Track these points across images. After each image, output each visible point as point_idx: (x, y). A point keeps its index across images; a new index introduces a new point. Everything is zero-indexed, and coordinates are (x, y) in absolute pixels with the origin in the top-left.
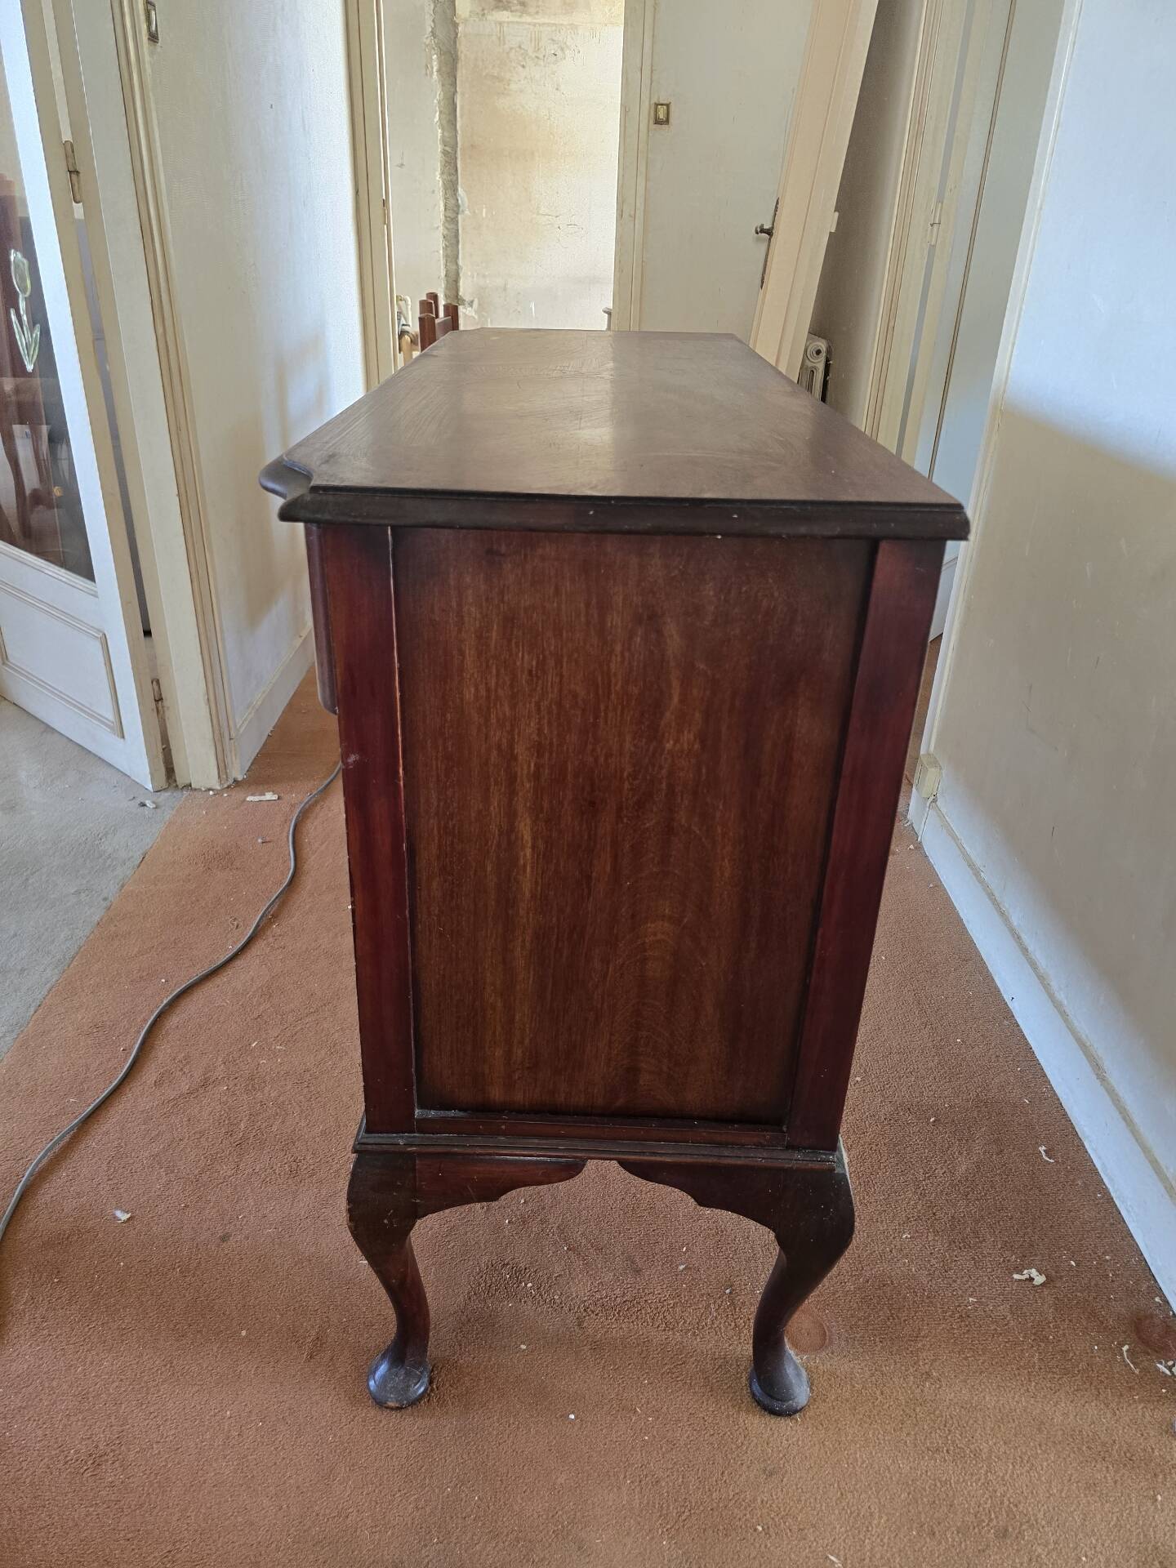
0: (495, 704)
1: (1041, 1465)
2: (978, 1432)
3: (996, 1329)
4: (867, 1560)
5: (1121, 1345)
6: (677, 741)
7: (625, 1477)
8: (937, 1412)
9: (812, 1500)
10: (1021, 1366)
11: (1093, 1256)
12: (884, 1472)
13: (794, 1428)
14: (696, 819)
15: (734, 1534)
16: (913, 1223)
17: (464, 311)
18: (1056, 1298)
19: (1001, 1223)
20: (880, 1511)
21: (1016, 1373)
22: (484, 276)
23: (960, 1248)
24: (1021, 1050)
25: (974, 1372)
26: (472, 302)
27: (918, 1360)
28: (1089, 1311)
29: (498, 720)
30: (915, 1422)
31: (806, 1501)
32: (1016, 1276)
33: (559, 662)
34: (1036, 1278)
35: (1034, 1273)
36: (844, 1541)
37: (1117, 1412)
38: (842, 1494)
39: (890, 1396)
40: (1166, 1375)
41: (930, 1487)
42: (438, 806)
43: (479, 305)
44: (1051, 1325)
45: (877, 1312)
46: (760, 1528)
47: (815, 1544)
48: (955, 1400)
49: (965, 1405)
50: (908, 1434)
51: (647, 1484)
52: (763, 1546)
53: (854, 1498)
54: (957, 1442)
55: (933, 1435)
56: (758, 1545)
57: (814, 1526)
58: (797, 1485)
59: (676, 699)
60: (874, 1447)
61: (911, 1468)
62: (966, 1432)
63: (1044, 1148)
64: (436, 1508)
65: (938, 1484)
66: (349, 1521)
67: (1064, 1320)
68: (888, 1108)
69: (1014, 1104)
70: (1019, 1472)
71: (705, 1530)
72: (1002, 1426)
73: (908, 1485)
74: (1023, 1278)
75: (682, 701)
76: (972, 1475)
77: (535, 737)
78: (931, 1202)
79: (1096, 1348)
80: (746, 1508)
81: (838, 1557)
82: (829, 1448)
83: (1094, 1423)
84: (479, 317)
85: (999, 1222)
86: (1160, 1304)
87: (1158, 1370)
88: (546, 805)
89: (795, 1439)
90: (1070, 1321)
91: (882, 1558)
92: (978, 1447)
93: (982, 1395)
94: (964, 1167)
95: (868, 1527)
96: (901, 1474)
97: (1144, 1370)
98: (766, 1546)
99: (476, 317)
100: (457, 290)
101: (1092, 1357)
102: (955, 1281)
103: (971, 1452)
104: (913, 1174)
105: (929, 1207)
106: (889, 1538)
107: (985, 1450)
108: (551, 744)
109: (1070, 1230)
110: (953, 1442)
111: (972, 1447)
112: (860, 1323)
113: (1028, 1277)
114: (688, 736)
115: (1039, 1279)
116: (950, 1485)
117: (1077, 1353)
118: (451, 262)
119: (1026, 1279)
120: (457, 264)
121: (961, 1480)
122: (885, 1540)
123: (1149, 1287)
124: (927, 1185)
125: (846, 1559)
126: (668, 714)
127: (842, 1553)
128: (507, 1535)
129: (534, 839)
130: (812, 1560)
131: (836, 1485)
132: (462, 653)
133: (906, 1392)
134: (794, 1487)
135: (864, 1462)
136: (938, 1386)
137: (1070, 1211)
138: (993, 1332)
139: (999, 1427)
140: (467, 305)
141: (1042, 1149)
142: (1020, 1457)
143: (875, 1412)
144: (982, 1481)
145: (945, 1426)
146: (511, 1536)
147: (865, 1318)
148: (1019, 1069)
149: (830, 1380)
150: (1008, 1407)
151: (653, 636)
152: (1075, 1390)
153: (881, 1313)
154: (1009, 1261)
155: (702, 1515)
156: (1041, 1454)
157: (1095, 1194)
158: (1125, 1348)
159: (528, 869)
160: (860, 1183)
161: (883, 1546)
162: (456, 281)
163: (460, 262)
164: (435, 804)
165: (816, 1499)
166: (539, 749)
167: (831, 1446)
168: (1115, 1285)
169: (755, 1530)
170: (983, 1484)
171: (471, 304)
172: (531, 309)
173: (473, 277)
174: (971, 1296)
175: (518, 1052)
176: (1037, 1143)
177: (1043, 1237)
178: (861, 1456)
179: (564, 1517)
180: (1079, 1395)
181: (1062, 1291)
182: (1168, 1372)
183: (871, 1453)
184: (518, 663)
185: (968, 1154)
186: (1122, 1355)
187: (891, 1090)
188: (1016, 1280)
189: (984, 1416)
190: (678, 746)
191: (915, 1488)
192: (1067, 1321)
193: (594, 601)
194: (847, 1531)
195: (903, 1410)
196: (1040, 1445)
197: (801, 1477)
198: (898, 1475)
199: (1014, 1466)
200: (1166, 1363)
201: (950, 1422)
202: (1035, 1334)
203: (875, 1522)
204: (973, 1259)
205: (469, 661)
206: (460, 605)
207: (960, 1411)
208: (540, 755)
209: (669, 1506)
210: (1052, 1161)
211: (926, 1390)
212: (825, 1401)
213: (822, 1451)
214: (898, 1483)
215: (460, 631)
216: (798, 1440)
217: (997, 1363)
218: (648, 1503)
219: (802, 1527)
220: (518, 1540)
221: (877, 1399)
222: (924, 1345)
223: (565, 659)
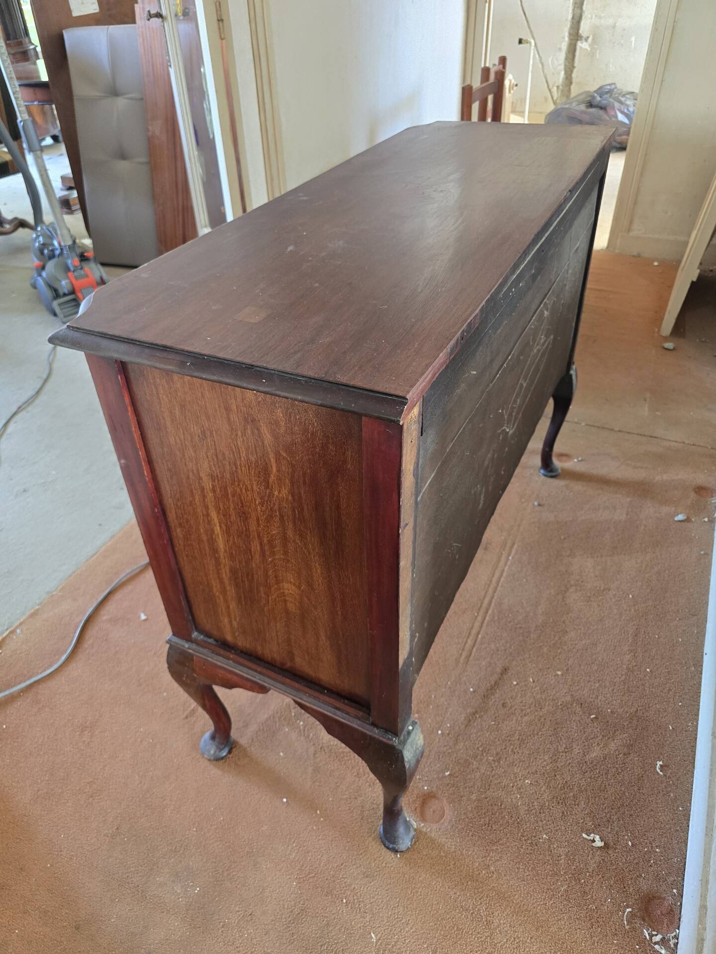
0: (186, 448)
1: (525, 949)
2: (498, 912)
3: (549, 860)
4: (390, 946)
5: (628, 906)
6: (279, 492)
7: (294, 842)
8: (480, 890)
9: (380, 901)
10: (551, 889)
11: (648, 844)
12: (429, 906)
13: (394, 859)
14: (297, 537)
15: (330, 897)
16: (538, 775)
17: (581, 45)
18: (603, 860)
19: (597, 799)
20: (413, 925)
21: (545, 891)
22: (600, 18)
23: (558, 803)
24: (691, 691)
25: (518, 878)
26: (588, 38)
27: (488, 856)
28: (620, 877)
29: (189, 457)
30: (464, 888)
31: (377, 899)
32: (584, 835)
33: (211, 433)
34: (597, 842)
35: (597, 838)
36: (384, 930)
37: (596, 944)
38: (398, 906)
39: (458, 868)
40: (646, 938)
41: (449, 927)
42: (171, 493)
43: (593, 39)
44: (588, 874)
45: (480, 818)
46: (345, 901)
47: (368, 923)
48: (496, 888)
49: (499, 894)
50: (455, 893)
51: (302, 850)
52: (341, 910)
53: (404, 911)
54: (481, 911)
55: (469, 901)
56: (338, 909)
57: (373, 914)
58: (377, 889)
59: (274, 469)
60: (431, 890)
61: (445, 911)
62: (491, 909)
63: (661, 763)
64: (202, 814)
65: (455, 928)
66: (165, 802)
67: (599, 875)
68: (568, 698)
69: (660, 726)
70: (508, 946)
71: (317, 888)
72: (515, 916)
73: (438, 919)
74: (589, 838)
75: (278, 471)
76: (479, 933)
77: (208, 470)
78: (558, 768)
79: (609, 900)
80: (343, 887)
81: (376, 936)
82: (406, 879)
83: (576, 942)
84: (591, 49)
85: (595, 798)
86: (675, 895)
87: (642, 932)
88: (221, 506)
89: (390, 865)
90: (603, 877)
91: (400, 949)
92: (493, 920)
93: (515, 893)
94: (595, 754)
95: (401, 930)
96: (437, 912)
97: (634, 929)
98: (342, 911)
99: (589, 49)
100: (578, 28)
101: (602, 905)
102: (542, 821)
103: (486, 921)
104: (557, 746)
105: (554, 770)
106: (410, 941)
107: (496, 924)
108: (217, 476)
109: (642, 822)
110: (479, 910)
111: (489, 918)
112: (467, 820)
113: (592, 839)
114: (285, 492)
115: (599, 843)
116: (462, 932)
117: (594, 897)
118: (578, 7)
119: (590, 840)
120: (582, 9)
121: (470, 933)
122: (407, 941)
123: (675, 880)
124: (562, 756)
125: (379, 939)
126: (272, 476)
127: (379, 935)
128: (226, 842)
129: (220, 523)
130: (362, 931)
131: (398, 900)
132: (164, 418)
133: (469, 870)
134: (375, 889)
135: (421, 895)
136: (490, 875)
137: (652, 810)
138: (546, 861)
139: (513, 916)
140: (584, 40)
141: (659, 763)
142: (514, 938)
143: (444, 873)
144: (482, 939)
145: (480, 899)
146: (227, 844)
147: (472, 819)
148: (680, 704)
149: (429, 843)
150: (526, 907)
151: (256, 432)
152: (577, 918)
153: (483, 820)
154: (586, 824)
155: (321, 879)
156: (528, 943)
157: (678, 807)
158: (629, 910)
159: (220, 536)
160: (519, 739)
161: (403, 943)
162: (579, 22)
163: (584, 8)
164: (169, 492)
165: (382, 901)
166: (212, 477)
167: (408, 878)
168: (650, 869)
169: (342, 901)
170: (482, 941)
171: (586, 39)
172: (631, 42)
173: (592, 19)
174: (546, 834)
175: (235, 624)
176: (659, 758)
177: (621, 819)
178: (421, 892)
179: (256, 847)
180: (577, 922)
181: (610, 857)
182: (648, 938)
183: (428, 893)
184: (192, 430)
185: (604, 747)
186: (624, 912)
187: (578, 687)
188: (583, 837)
189: (508, 905)
190: (281, 495)
191: (441, 923)
192: (600, 876)
193: (222, 405)
194: (389, 926)
195: (461, 879)
196: (531, 938)
197: (381, 886)
198: (435, 912)
199: (507, 941)
200: (651, 932)
201: (485, 899)
202: (573, 874)
203: (407, 929)
204: (563, 813)
205: (168, 423)
206: (158, 394)
207: (495, 896)
208: (213, 481)
209: (307, 866)
210: (661, 773)
211: (481, 875)
212: (419, 853)
213: (401, 879)
214: (433, 916)
215: (160, 407)
216: (391, 867)
217: (536, 879)
218: (298, 860)
219: (367, 911)
220: (229, 847)
221: (449, 866)
222: (497, 849)
223: (214, 432)
